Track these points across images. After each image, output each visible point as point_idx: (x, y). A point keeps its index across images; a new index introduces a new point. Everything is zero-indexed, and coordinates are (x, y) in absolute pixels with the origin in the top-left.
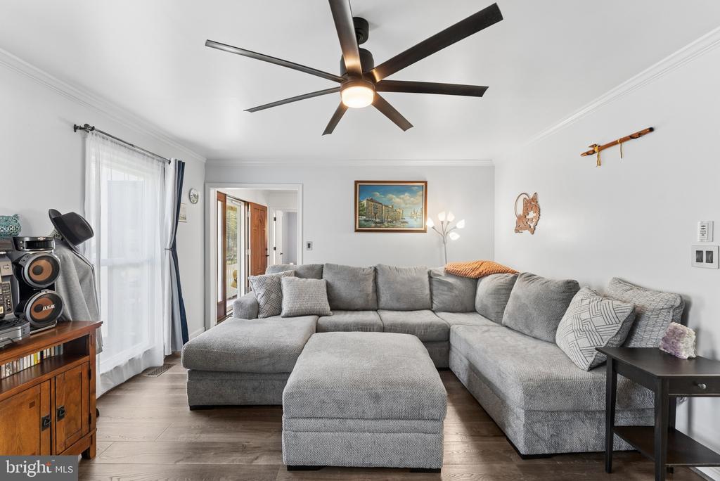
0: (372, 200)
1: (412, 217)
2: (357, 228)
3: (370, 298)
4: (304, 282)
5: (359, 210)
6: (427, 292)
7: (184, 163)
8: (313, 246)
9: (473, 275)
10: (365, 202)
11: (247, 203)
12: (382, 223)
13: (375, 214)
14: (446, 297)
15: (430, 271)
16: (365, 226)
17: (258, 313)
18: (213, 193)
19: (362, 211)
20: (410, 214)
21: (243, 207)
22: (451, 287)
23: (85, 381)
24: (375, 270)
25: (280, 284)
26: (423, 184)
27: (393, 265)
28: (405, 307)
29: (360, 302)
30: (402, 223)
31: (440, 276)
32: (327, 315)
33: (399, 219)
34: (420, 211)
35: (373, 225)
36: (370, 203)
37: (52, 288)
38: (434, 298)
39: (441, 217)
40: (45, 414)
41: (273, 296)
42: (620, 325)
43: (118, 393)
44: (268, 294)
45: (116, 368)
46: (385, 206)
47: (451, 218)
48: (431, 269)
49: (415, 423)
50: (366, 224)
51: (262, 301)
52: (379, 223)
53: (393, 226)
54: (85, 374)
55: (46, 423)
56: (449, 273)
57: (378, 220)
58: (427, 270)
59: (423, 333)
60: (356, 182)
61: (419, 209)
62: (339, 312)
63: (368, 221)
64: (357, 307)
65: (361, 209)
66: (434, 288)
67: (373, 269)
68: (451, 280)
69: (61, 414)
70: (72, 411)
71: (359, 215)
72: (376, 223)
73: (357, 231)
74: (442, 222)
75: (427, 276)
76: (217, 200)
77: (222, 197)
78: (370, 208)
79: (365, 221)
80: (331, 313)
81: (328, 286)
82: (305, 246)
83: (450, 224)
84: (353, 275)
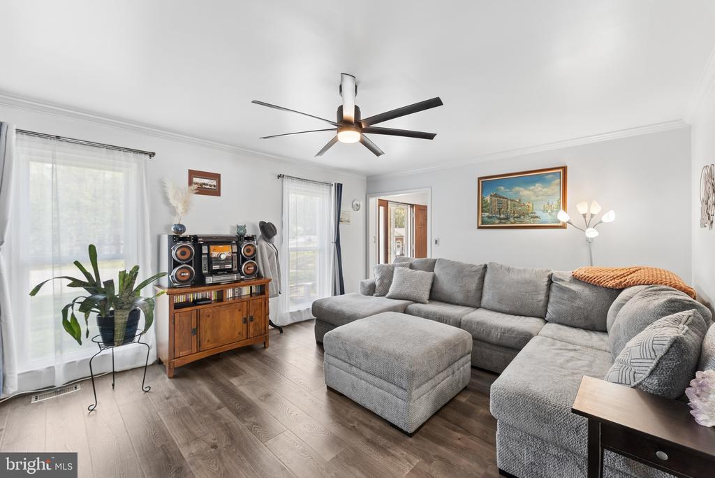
0: (496, 196)
1: (545, 211)
2: (480, 225)
3: (472, 294)
4: (411, 272)
5: (483, 207)
6: (542, 297)
7: (341, 185)
8: (441, 242)
9: (611, 284)
10: (488, 198)
11: (412, 206)
12: (507, 219)
13: (500, 210)
14: (564, 307)
15: (552, 274)
16: (488, 223)
17: (374, 292)
18: (373, 202)
19: (485, 207)
20: (542, 208)
21: (409, 209)
22: (574, 296)
23: (263, 307)
24: (486, 267)
25: (393, 272)
26: (561, 170)
27: (506, 264)
28: (507, 309)
29: (459, 297)
30: (532, 217)
31: (563, 281)
32: (422, 303)
33: (528, 214)
34: (556, 202)
35: (497, 221)
36: (494, 198)
37: (254, 259)
38: (549, 306)
39: (583, 209)
40: (245, 316)
41: (386, 281)
42: (655, 362)
43: (297, 326)
44: (382, 279)
45: (299, 311)
46: (511, 200)
47: (595, 210)
48: (553, 271)
49: (385, 384)
50: (489, 220)
51: (377, 284)
52: (504, 219)
53: (521, 222)
54: (263, 304)
55: (245, 321)
56: (576, 279)
57: (502, 216)
58: (549, 273)
59: (499, 336)
60: (479, 179)
61: (555, 200)
62: (438, 303)
63: (491, 217)
64: (457, 302)
65: (484, 205)
66: (552, 295)
67: (483, 266)
68: (575, 287)
69: (252, 319)
70: (257, 320)
71: (482, 212)
72: (500, 219)
73: (479, 228)
74: (584, 216)
75: (547, 279)
76: (379, 206)
77: (384, 204)
78: (494, 204)
79: (489, 217)
80: (428, 301)
81: (434, 279)
82: (434, 242)
83: (594, 217)
84: (460, 271)
